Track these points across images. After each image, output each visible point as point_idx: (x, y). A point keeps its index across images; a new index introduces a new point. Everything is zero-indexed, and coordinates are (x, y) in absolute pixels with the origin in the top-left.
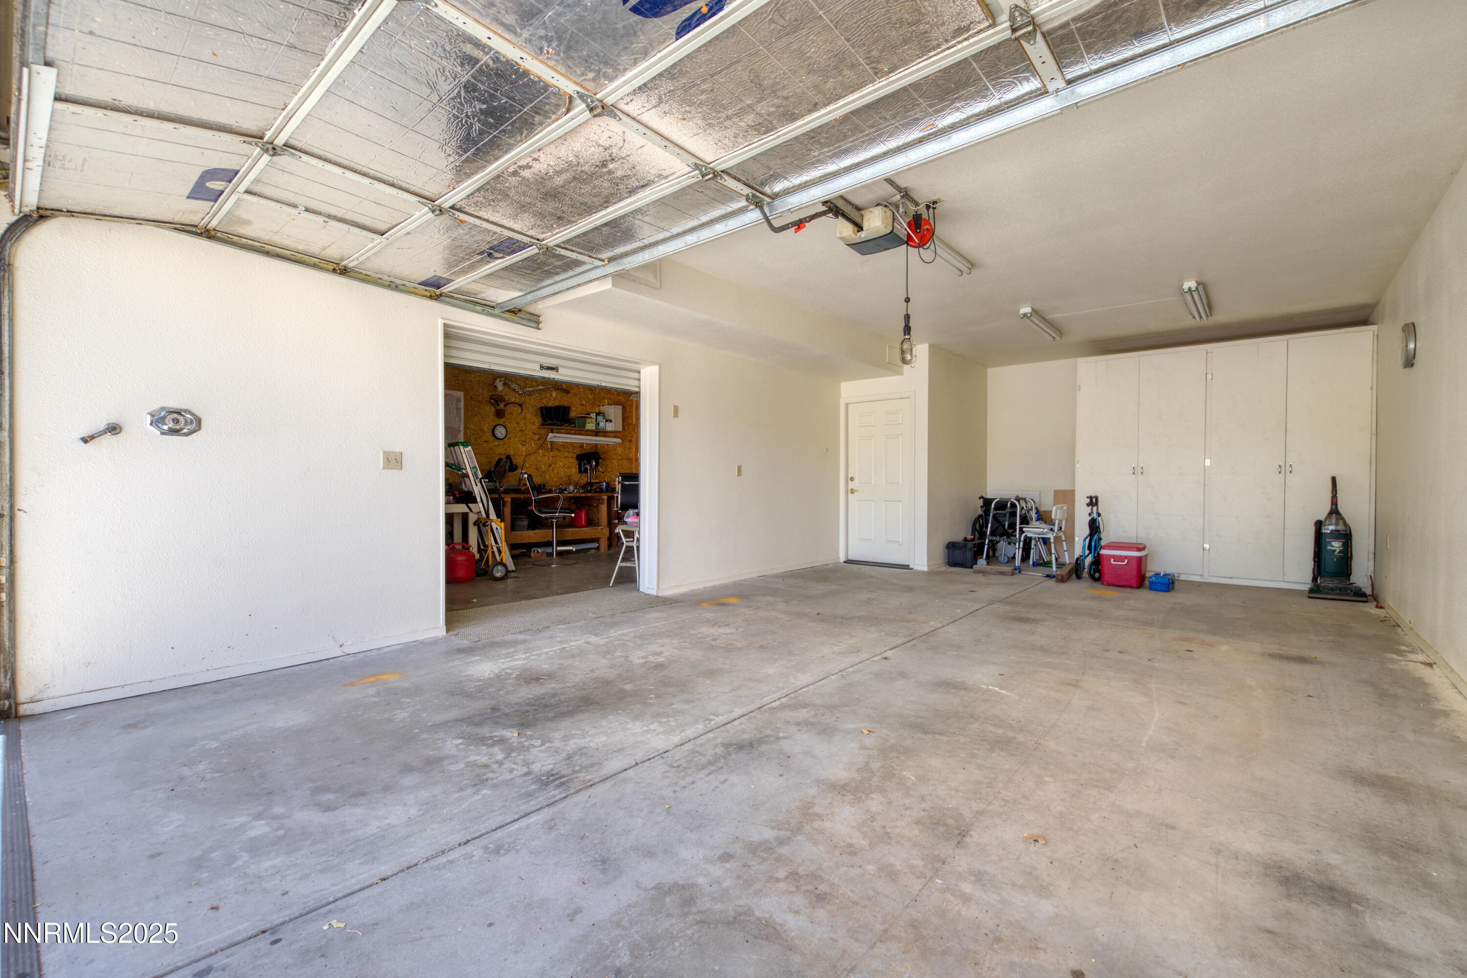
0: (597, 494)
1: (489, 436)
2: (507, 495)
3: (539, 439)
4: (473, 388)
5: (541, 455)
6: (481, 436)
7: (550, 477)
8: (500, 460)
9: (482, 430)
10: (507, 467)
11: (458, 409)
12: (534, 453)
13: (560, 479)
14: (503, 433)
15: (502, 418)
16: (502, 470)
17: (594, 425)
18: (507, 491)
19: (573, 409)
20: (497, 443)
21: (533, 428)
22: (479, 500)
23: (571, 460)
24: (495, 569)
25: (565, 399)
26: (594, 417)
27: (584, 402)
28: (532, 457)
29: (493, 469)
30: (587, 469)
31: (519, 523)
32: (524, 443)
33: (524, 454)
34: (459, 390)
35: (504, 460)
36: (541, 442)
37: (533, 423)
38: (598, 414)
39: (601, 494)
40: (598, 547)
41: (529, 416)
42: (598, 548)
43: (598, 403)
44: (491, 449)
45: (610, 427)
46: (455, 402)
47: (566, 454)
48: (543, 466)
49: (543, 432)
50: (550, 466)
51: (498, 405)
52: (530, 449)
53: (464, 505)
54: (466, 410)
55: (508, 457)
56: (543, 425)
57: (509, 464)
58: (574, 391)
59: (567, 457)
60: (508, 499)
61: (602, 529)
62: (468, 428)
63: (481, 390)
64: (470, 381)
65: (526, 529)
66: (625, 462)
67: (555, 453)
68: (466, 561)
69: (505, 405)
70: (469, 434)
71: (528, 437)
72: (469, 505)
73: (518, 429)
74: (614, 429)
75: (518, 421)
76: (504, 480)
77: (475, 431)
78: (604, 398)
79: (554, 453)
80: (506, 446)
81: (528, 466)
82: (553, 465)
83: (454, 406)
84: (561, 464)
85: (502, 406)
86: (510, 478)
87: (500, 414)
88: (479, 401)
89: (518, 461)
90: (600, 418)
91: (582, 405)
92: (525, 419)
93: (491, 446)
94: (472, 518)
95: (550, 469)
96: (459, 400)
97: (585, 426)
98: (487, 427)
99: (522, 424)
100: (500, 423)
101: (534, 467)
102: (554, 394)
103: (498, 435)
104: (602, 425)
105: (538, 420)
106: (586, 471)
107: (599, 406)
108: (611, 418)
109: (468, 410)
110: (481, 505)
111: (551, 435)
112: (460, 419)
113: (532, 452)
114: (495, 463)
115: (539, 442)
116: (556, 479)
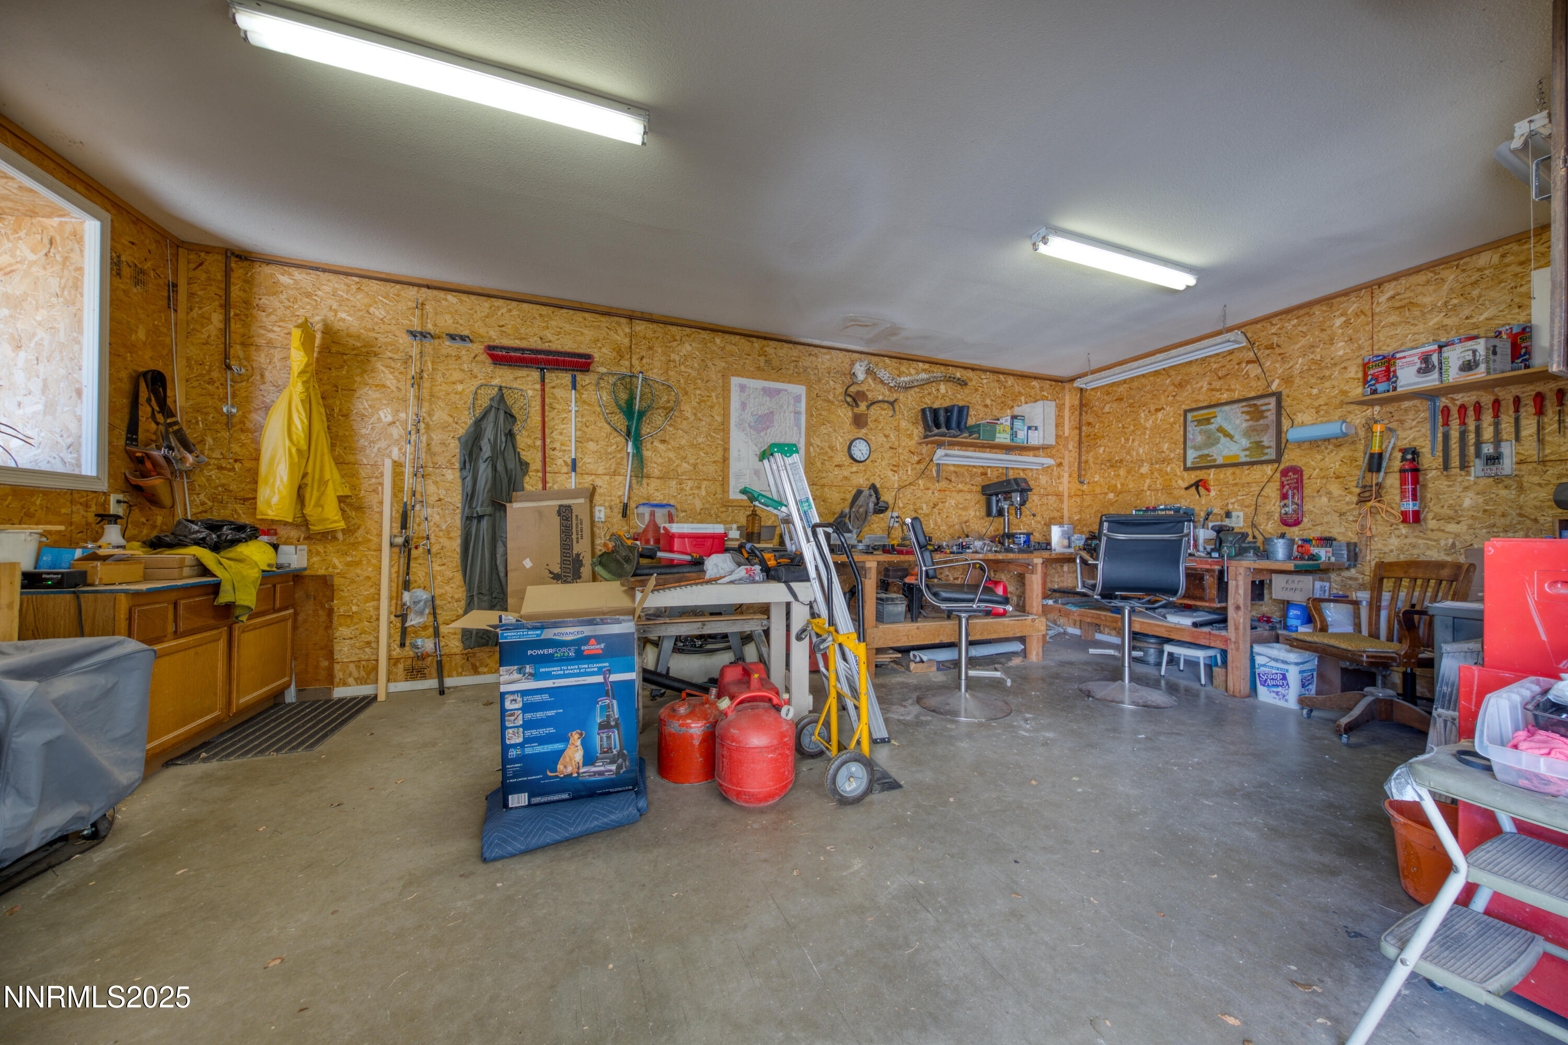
0: (1025, 556)
1: (842, 457)
2: (870, 557)
3: (919, 462)
4: (820, 380)
5: (922, 487)
6: (831, 457)
7: (936, 524)
8: (859, 493)
9: (832, 448)
10: (871, 505)
11: (797, 413)
12: (910, 484)
13: (950, 527)
14: (864, 452)
15: (863, 427)
16: (861, 510)
17: (1008, 436)
18: (870, 550)
19: (972, 412)
20: (854, 469)
21: (910, 443)
22: (812, 573)
23: (969, 496)
24: (843, 772)
25: (959, 396)
26: (1009, 423)
27: (988, 402)
28: (908, 491)
29: (847, 510)
30: (1003, 509)
31: (890, 608)
32: (895, 468)
33: (896, 486)
34: (799, 383)
35: (866, 492)
36: (922, 466)
37: (910, 436)
38: (1014, 417)
39: (1032, 556)
40: (1024, 651)
41: (903, 424)
42: (1024, 653)
43: (1010, 403)
44: (846, 478)
45: (1035, 439)
46: (792, 402)
47: (960, 486)
48: (924, 506)
49: (925, 449)
50: (935, 505)
51: (857, 405)
52: (905, 477)
53: (782, 586)
54: (810, 415)
55: (873, 487)
56: (926, 437)
57: (873, 499)
58: (974, 383)
59: (961, 491)
60: (871, 564)
61: (1033, 620)
62: (811, 445)
63: (831, 383)
64: (816, 368)
65: (902, 619)
66: (1052, 500)
67: (944, 484)
68: (769, 749)
69: (868, 407)
70: (813, 454)
71: (902, 457)
72: (793, 584)
73: (887, 446)
74: (1041, 442)
75: (887, 432)
76: (866, 529)
77: (822, 448)
78: (1020, 394)
79: (941, 484)
80: (869, 473)
81: (901, 505)
82: (940, 505)
83: (791, 408)
84: (953, 502)
85: (863, 406)
86: (875, 526)
87: (859, 421)
88: (829, 401)
89: (887, 497)
90: (1018, 424)
91: (986, 406)
92: (897, 429)
93: (846, 473)
94: (800, 615)
95: (936, 510)
96: (797, 399)
97: (994, 438)
98: (840, 442)
99: (893, 437)
100: (860, 435)
101: (911, 507)
102: (942, 388)
103: (857, 455)
104: (1021, 435)
105: (918, 431)
106: (1000, 513)
107: (1012, 407)
108: (1038, 422)
109: (812, 415)
110: (816, 584)
111: (940, 452)
112: (800, 429)
113: (908, 483)
114: (850, 501)
115: (918, 467)
116: (944, 528)
